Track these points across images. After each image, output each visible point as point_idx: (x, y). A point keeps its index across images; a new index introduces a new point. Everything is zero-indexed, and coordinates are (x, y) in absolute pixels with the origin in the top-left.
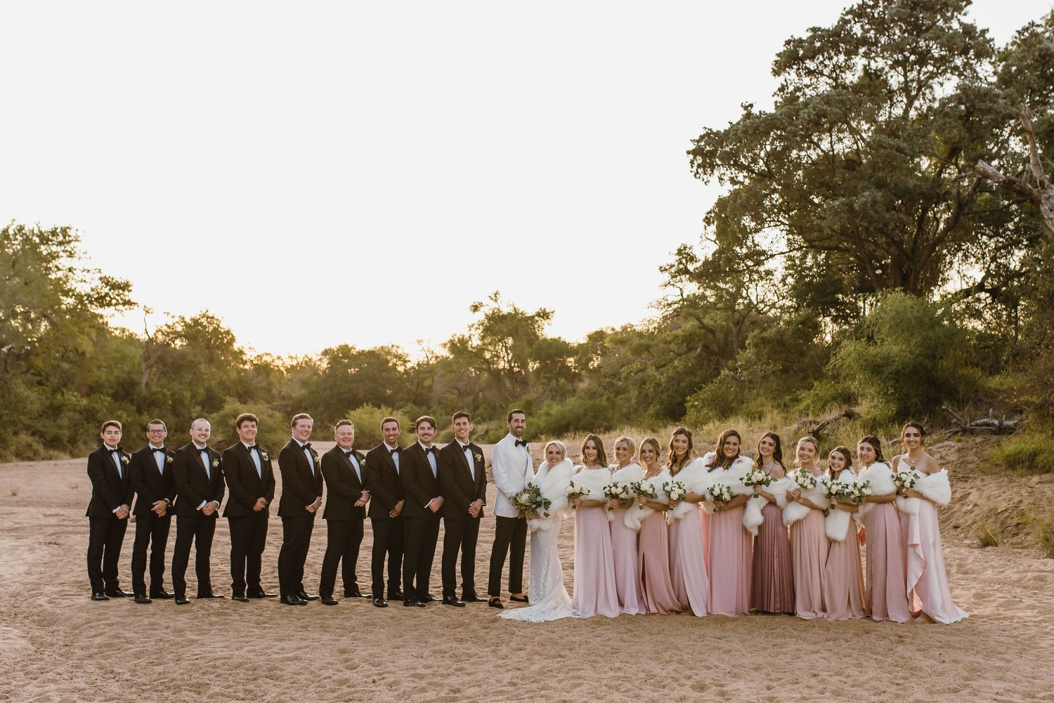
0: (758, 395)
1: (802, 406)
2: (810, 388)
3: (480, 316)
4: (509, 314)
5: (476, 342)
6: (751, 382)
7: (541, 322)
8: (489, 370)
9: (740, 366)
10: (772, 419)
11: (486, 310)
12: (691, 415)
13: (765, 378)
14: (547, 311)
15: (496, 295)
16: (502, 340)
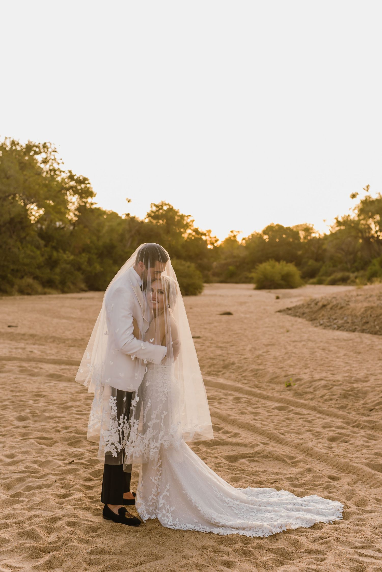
3: (357, 202)
4: (377, 200)
5: (354, 218)
8: (362, 238)
11: (361, 197)
15: (368, 187)
16: (372, 217)
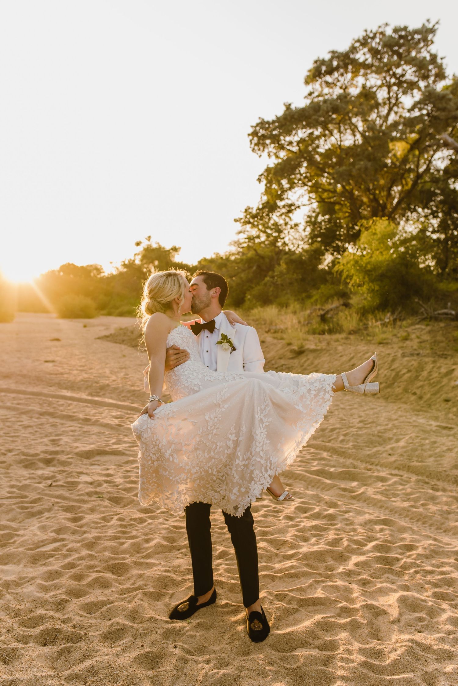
0: (287, 293)
1: (312, 300)
2: (318, 289)
3: (141, 248)
4: (156, 248)
5: (138, 262)
6: (282, 285)
7: (173, 253)
9: (277, 275)
10: (294, 307)
11: (144, 245)
12: (247, 303)
13: (291, 283)
14: (177, 247)
15: (150, 237)
16: (152, 262)
